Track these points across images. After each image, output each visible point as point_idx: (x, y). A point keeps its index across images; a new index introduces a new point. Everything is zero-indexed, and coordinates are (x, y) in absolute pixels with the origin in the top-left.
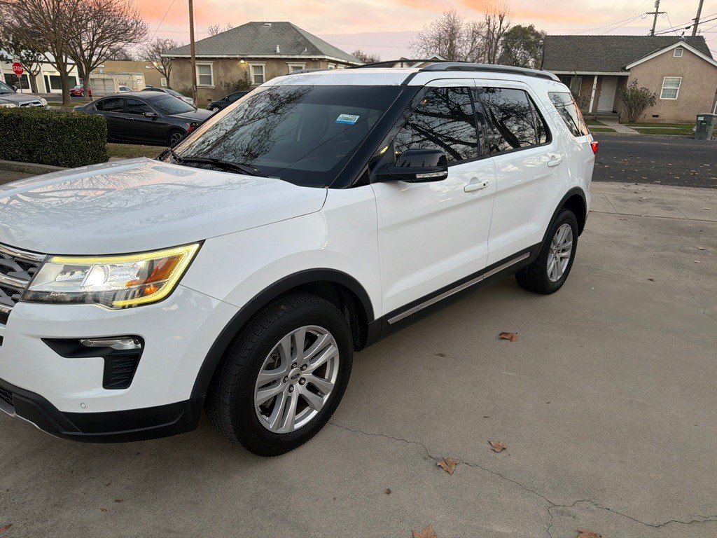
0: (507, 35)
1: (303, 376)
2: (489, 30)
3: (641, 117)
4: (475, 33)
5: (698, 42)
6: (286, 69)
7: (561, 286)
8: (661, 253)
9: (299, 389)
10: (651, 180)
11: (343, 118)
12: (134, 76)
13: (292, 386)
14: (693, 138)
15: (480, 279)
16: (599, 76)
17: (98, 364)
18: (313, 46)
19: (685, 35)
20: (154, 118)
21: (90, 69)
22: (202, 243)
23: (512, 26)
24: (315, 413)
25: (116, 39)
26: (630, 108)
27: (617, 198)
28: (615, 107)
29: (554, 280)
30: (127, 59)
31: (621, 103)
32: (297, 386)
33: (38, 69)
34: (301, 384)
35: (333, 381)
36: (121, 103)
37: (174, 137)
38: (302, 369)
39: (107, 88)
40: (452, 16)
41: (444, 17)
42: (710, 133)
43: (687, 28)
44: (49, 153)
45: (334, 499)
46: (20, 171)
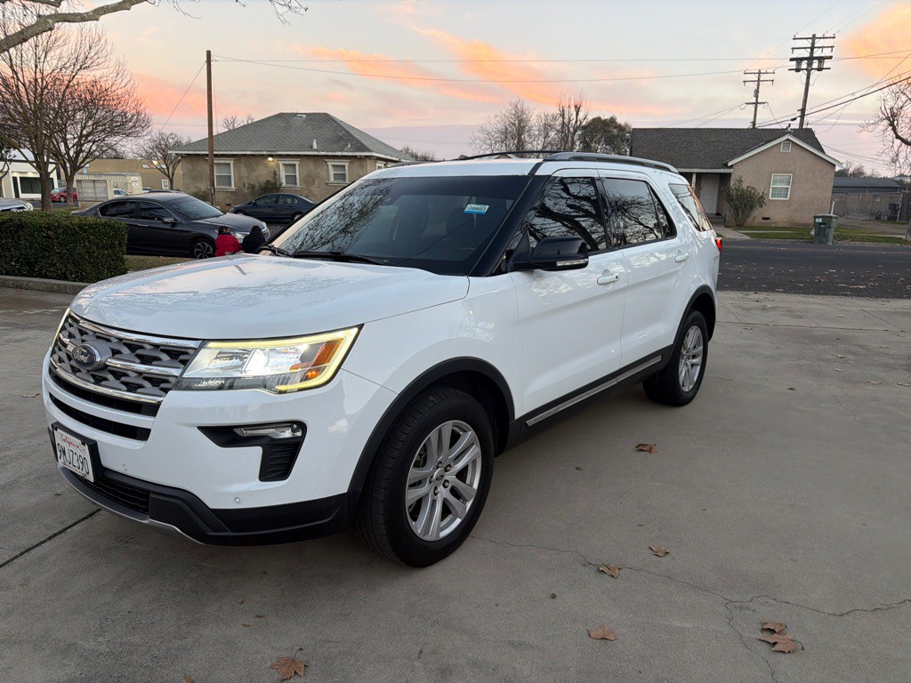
0: (584, 128)
1: (446, 478)
2: (563, 122)
3: (750, 219)
4: (547, 127)
5: (807, 135)
6: (325, 168)
7: (694, 396)
8: (798, 362)
9: (444, 493)
10: (772, 288)
11: (472, 208)
12: (128, 178)
13: (436, 488)
14: (812, 243)
15: (613, 382)
16: (698, 174)
17: (256, 453)
18: (358, 141)
19: (792, 127)
20: (174, 224)
21: (75, 168)
22: (360, 327)
23: (590, 118)
24: (458, 521)
25: (112, 133)
26: (736, 209)
27: (738, 307)
28: (718, 208)
29: (686, 389)
30: (118, 157)
31: (726, 204)
32: (441, 488)
33: (6, 170)
34: (445, 487)
35: (476, 486)
36: (129, 207)
37: (199, 247)
38: (446, 470)
39: (97, 191)
40: (519, 107)
41: (510, 107)
42: (831, 237)
43: (792, 120)
44: (55, 264)
45: (497, 605)
46: (17, 287)
